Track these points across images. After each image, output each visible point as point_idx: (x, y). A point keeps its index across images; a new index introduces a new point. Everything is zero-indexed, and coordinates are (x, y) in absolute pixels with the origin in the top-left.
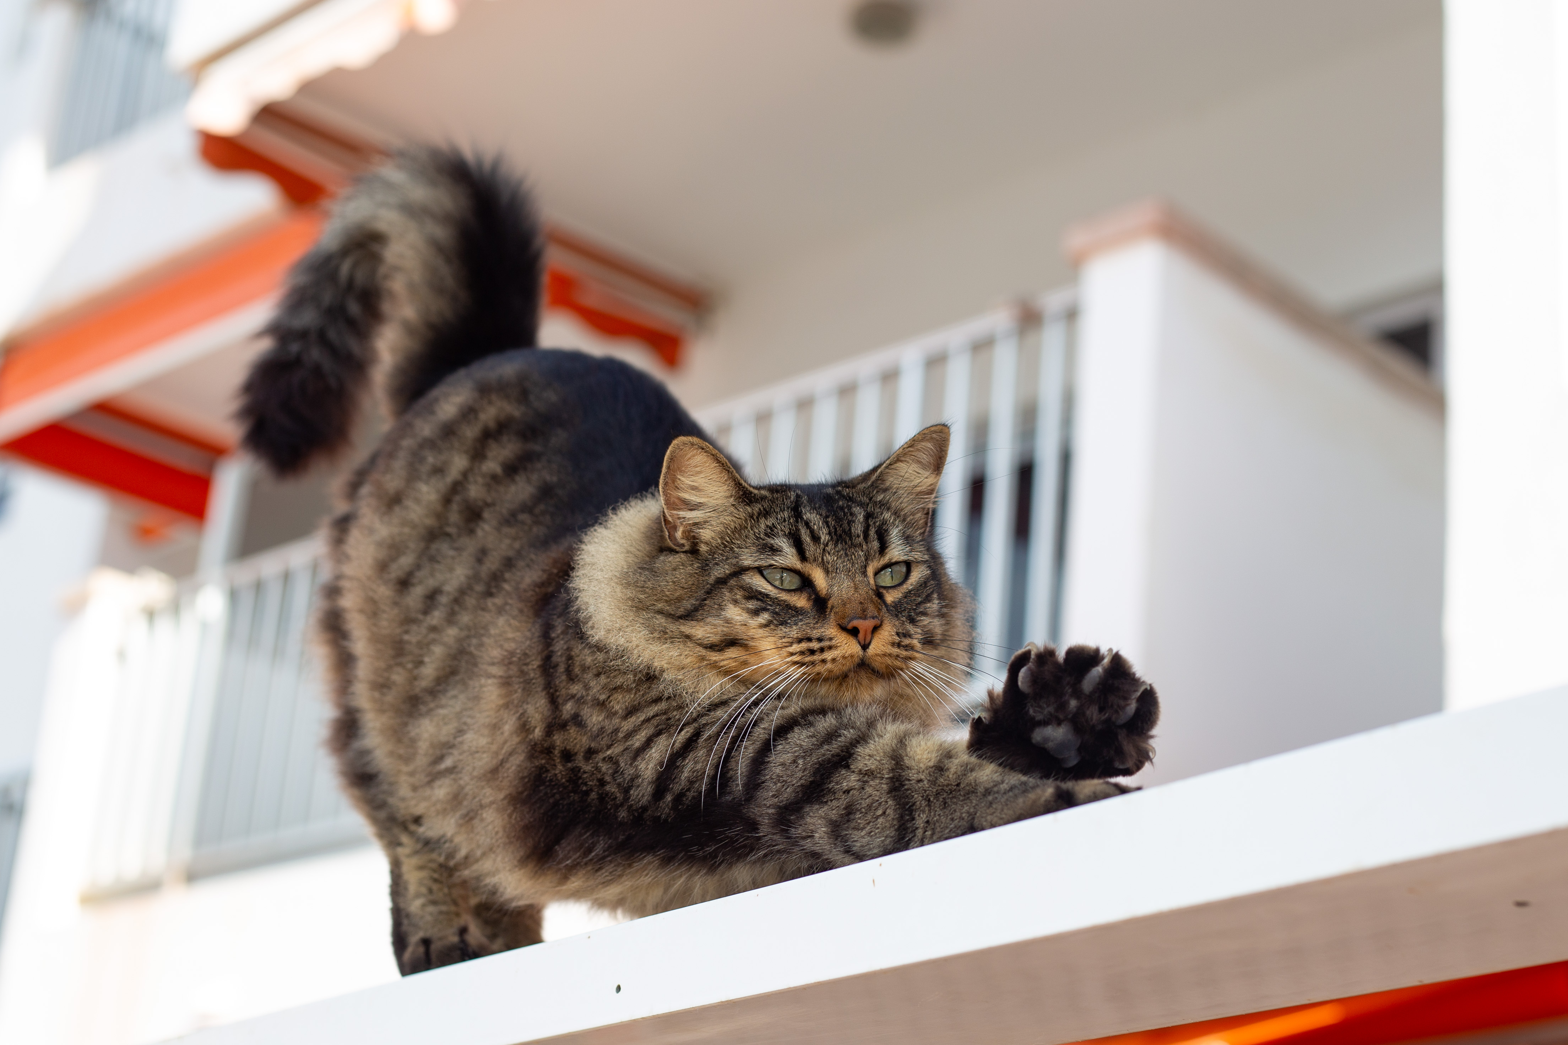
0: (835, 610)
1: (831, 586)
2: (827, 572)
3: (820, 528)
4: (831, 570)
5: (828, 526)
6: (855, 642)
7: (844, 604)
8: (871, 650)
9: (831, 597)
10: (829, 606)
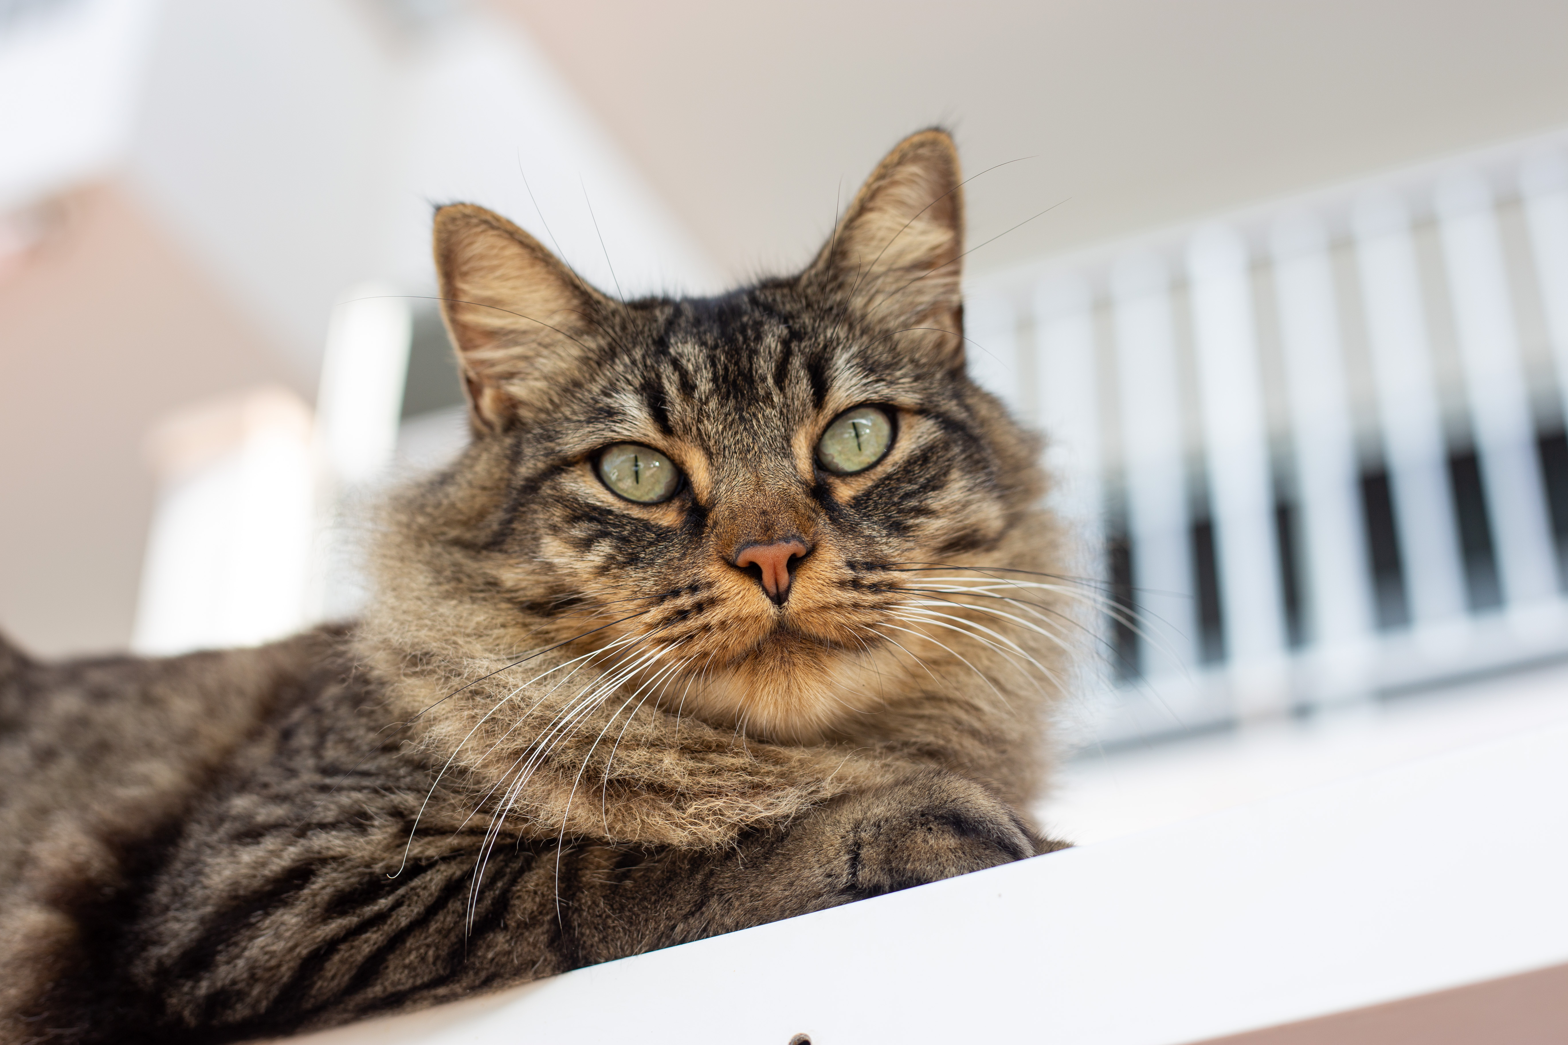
0: (719, 530)
1: (718, 482)
2: (709, 455)
3: (697, 369)
4: (714, 452)
5: (714, 365)
6: (756, 591)
7: (732, 518)
8: (795, 602)
9: (714, 505)
10: (710, 522)
